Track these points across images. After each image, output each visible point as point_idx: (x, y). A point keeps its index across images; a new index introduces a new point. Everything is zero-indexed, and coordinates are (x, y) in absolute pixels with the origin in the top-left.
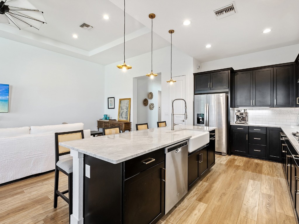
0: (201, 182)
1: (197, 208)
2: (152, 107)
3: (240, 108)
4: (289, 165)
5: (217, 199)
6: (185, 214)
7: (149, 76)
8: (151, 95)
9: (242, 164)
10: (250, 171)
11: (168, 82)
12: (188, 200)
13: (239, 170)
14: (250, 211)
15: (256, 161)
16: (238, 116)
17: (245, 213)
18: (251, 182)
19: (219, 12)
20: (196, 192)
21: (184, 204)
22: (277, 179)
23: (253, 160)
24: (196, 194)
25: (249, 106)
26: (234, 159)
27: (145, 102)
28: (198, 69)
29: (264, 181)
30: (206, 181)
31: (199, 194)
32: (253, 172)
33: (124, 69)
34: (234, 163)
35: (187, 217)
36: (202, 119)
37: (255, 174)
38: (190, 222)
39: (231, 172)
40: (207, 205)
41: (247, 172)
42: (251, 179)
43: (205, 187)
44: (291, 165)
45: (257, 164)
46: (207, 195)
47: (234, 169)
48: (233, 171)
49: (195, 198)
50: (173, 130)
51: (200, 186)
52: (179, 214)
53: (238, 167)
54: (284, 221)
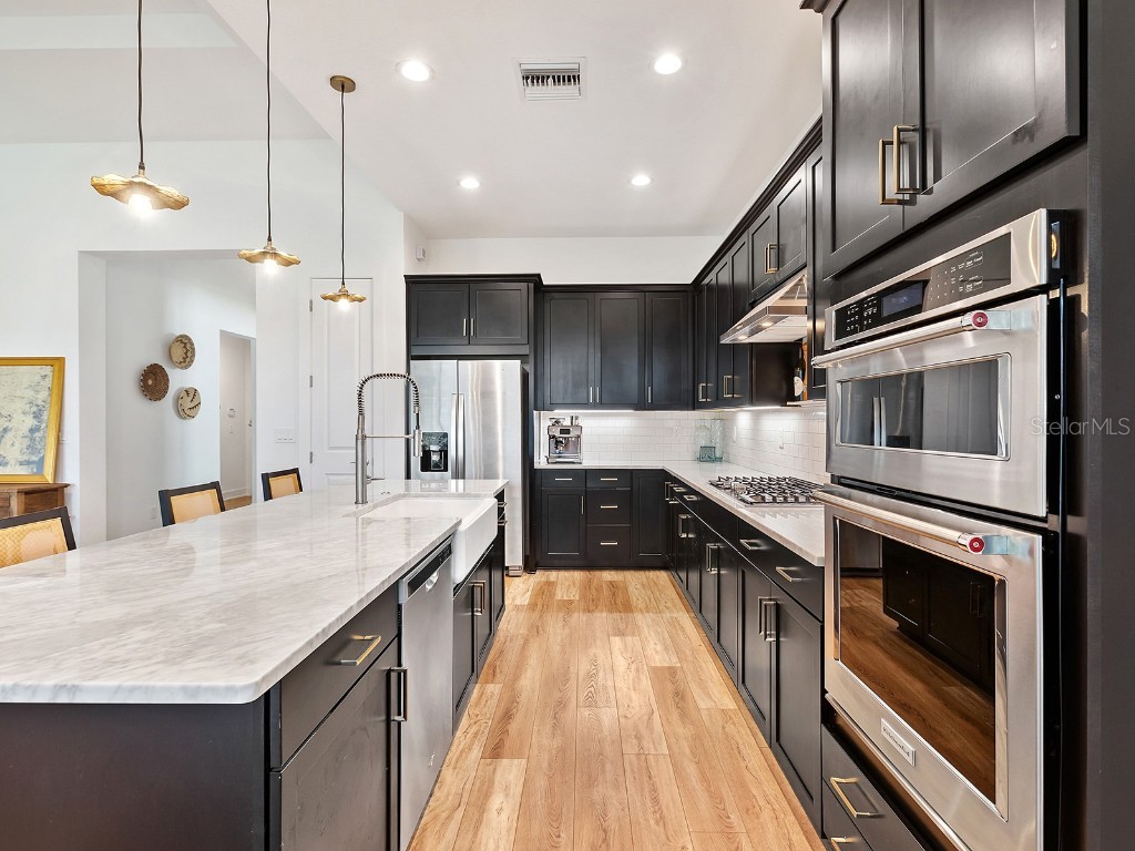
0: (478, 686)
1: (496, 783)
2: (188, 403)
3: (558, 413)
4: (714, 571)
5: (548, 728)
6: (463, 827)
7: (250, 259)
8: (183, 349)
9: (574, 595)
10: (602, 611)
11: (325, 298)
12: (455, 768)
13: (576, 615)
14: (644, 732)
15: (608, 576)
16: (554, 437)
17: (634, 741)
18: (617, 642)
19: (534, 78)
20: (474, 729)
21: (445, 789)
22: (672, 618)
23: (597, 574)
24: (476, 734)
25: (585, 405)
26: (549, 584)
27: (153, 382)
28: (419, 259)
29: (646, 630)
30: (491, 677)
31: (487, 731)
32: (610, 611)
33: (140, 206)
34: (552, 595)
35: (476, 834)
36: (440, 451)
37: (617, 615)
38: (491, 845)
39: (555, 628)
40: (524, 761)
41: (597, 614)
42: (615, 635)
43: (496, 698)
44: (719, 571)
45: (611, 583)
46: (514, 727)
47: (561, 615)
48: (561, 623)
49: (476, 753)
50: (364, 502)
51: (477, 704)
52: (440, 836)
53: (567, 606)
54: (724, 728)
